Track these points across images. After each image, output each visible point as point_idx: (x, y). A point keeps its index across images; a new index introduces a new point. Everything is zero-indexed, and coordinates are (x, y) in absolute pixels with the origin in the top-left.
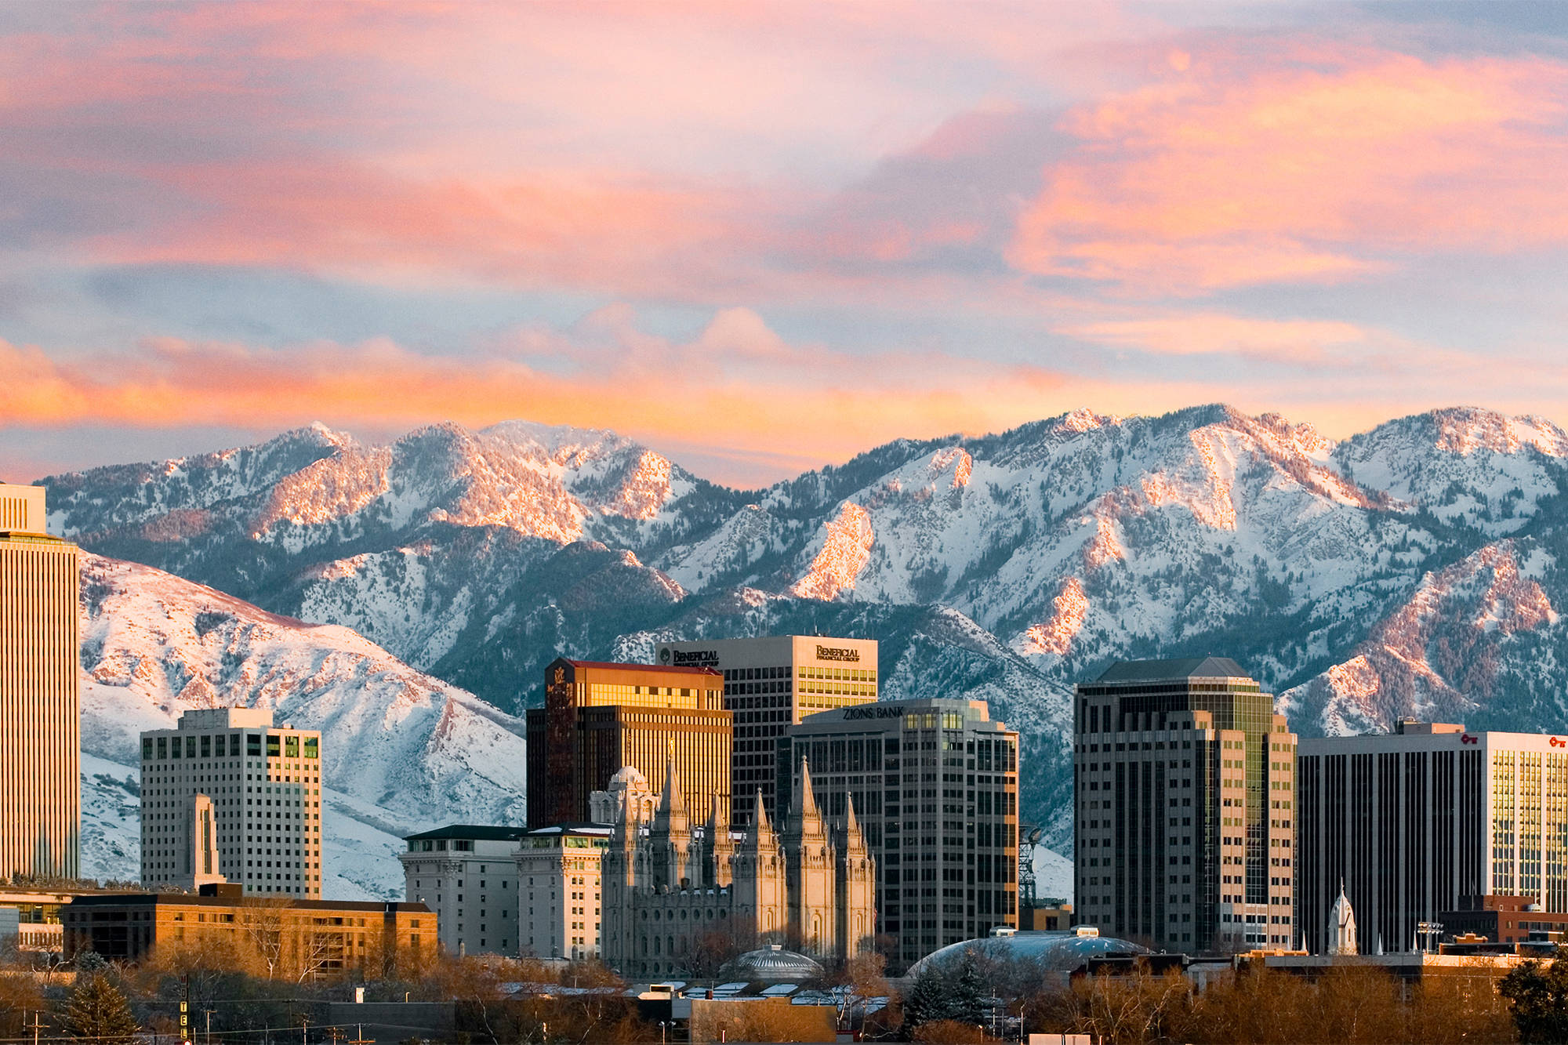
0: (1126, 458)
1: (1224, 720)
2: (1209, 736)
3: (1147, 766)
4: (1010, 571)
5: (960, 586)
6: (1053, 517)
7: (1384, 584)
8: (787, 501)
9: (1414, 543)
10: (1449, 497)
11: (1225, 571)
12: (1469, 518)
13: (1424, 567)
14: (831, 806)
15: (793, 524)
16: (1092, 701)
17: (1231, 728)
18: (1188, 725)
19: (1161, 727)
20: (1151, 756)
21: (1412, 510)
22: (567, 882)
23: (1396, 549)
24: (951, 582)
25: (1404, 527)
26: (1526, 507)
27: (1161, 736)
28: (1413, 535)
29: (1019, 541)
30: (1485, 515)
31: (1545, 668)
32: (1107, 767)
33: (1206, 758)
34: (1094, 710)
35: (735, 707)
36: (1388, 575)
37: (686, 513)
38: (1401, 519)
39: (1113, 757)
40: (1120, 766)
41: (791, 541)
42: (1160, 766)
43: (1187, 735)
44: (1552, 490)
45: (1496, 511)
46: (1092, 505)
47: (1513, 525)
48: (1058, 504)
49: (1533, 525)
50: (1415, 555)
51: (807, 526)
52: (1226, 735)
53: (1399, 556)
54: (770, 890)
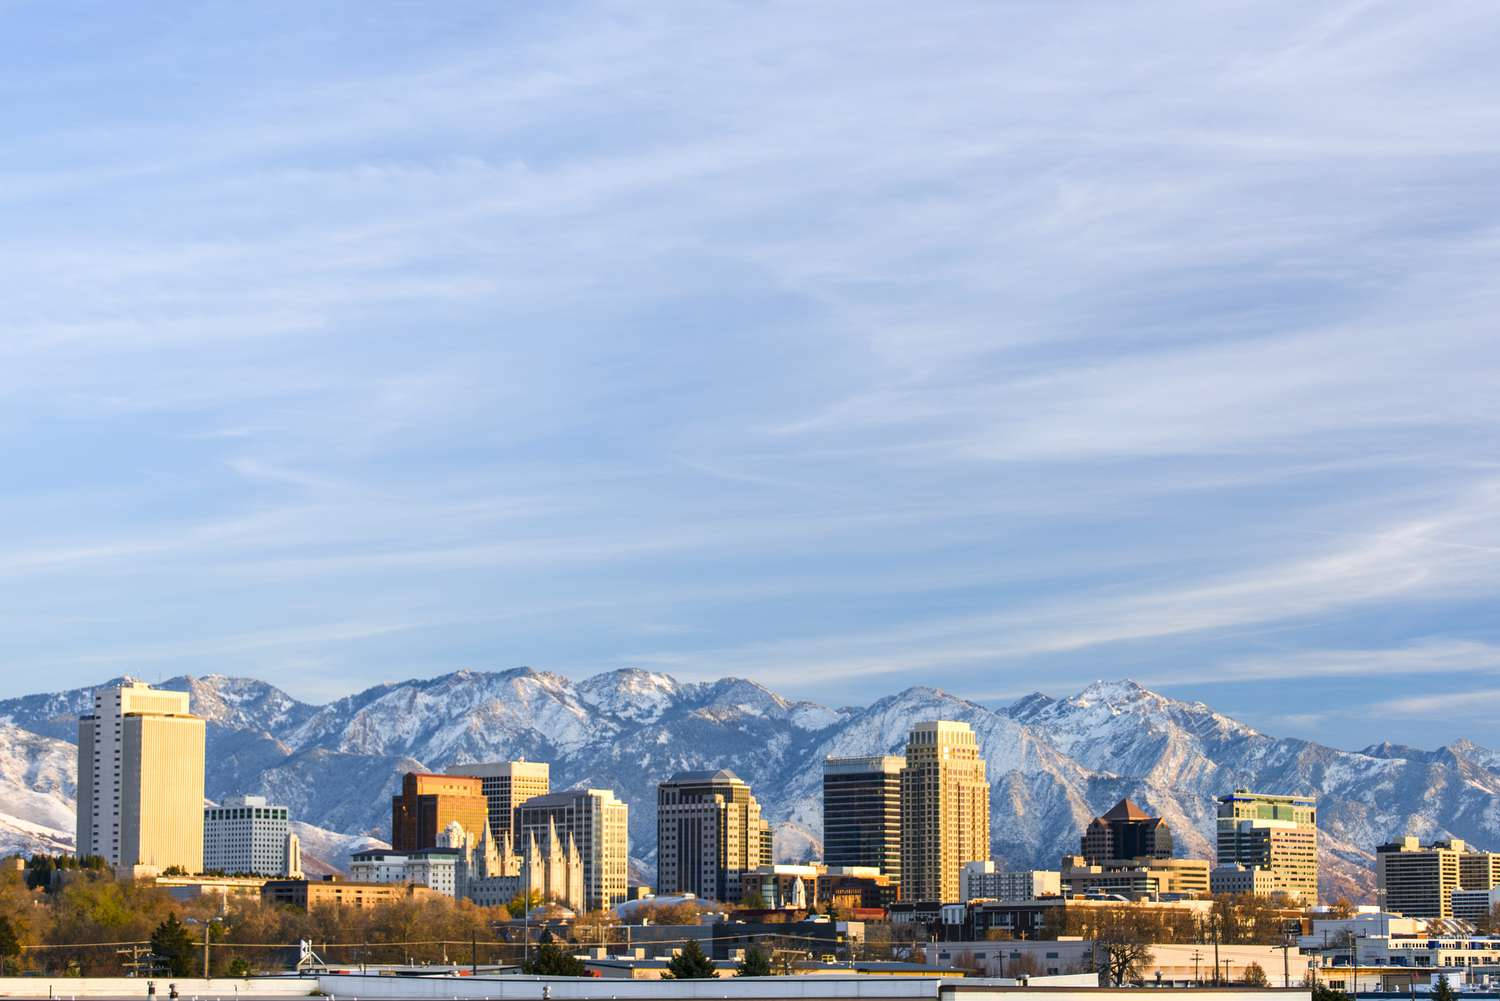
0: (484, 691)
1: (729, 799)
2: (723, 806)
3: (693, 820)
6: (453, 717)
8: (335, 710)
9: (611, 729)
10: (625, 709)
12: (634, 717)
13: (615, 739)
15: (338, 720)
16: (666, 790)
17: (732, 802)
18: (713, 801)
19: (700, 802)
20: (695, 815)
21: (609, 714)
23: (602, 731)
25: (606, 721)
26: (658, 712)
27: (700, 806)
30: (640, 716)
32: (674, 820)
33: (721, 817)
34: (668, 794)
36: (600, 743)
37: (290, 716)
38: (606, 717)
39: (677, 816)
40: (680, 820)
41: (337, 728)
42: (699, 820)
43: (712, 806)
44: (670, 705)
45: (646, 714)
46: (470, 712)
47: (653, 720)
49: (662, 720)
50: (611, 734)
51: (343, 721)
52: (730, 805)
53: (604, 734)
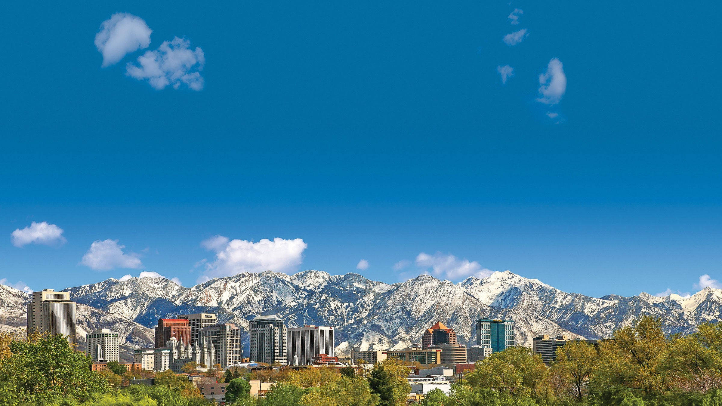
0: (254, 280)
2: (272, 328)
3: (262, 334)
4: (234, 300)
5: (226, 303)
6: (241, 291)
7: (298, 301)
9: (303, 294)
11: (271, 299)
13: (305, 298)
14: (208, 342)
17: (276, 327)
18: (269, 327)
19: (264, 327)
20: (263, 332)
21: (303, 288)
22: (163, 357)
23: (300, 295)
24: (224, 303)
25: (302, 291)
27: (264, 329)
28: (303, 292)
29: (236, 295)
31: (326, 314)
32: (255, 334)
33: (272, 332)
34: (253, 325)
35: (191, 326)
36: (299, 299)
38: (301, 289)
40: (257, 334)
41: (196, 296)
42: (264, 334)
43: (269, 329)
44: (327, 284)
46: (248, 288)
47: (320, 290)
48: (242, 289)
49: (324, 290)
50: (304, 296)
51: (199, 294)
54: (198, 358)
